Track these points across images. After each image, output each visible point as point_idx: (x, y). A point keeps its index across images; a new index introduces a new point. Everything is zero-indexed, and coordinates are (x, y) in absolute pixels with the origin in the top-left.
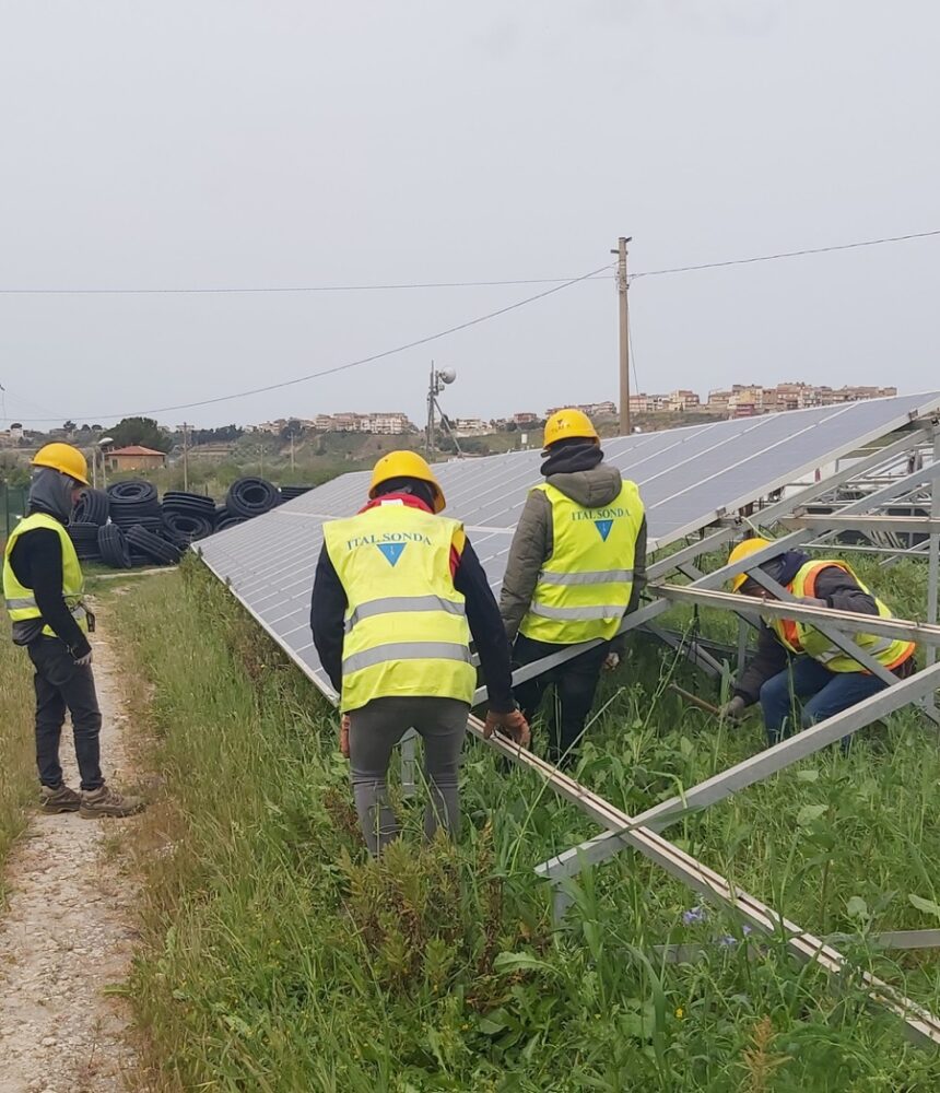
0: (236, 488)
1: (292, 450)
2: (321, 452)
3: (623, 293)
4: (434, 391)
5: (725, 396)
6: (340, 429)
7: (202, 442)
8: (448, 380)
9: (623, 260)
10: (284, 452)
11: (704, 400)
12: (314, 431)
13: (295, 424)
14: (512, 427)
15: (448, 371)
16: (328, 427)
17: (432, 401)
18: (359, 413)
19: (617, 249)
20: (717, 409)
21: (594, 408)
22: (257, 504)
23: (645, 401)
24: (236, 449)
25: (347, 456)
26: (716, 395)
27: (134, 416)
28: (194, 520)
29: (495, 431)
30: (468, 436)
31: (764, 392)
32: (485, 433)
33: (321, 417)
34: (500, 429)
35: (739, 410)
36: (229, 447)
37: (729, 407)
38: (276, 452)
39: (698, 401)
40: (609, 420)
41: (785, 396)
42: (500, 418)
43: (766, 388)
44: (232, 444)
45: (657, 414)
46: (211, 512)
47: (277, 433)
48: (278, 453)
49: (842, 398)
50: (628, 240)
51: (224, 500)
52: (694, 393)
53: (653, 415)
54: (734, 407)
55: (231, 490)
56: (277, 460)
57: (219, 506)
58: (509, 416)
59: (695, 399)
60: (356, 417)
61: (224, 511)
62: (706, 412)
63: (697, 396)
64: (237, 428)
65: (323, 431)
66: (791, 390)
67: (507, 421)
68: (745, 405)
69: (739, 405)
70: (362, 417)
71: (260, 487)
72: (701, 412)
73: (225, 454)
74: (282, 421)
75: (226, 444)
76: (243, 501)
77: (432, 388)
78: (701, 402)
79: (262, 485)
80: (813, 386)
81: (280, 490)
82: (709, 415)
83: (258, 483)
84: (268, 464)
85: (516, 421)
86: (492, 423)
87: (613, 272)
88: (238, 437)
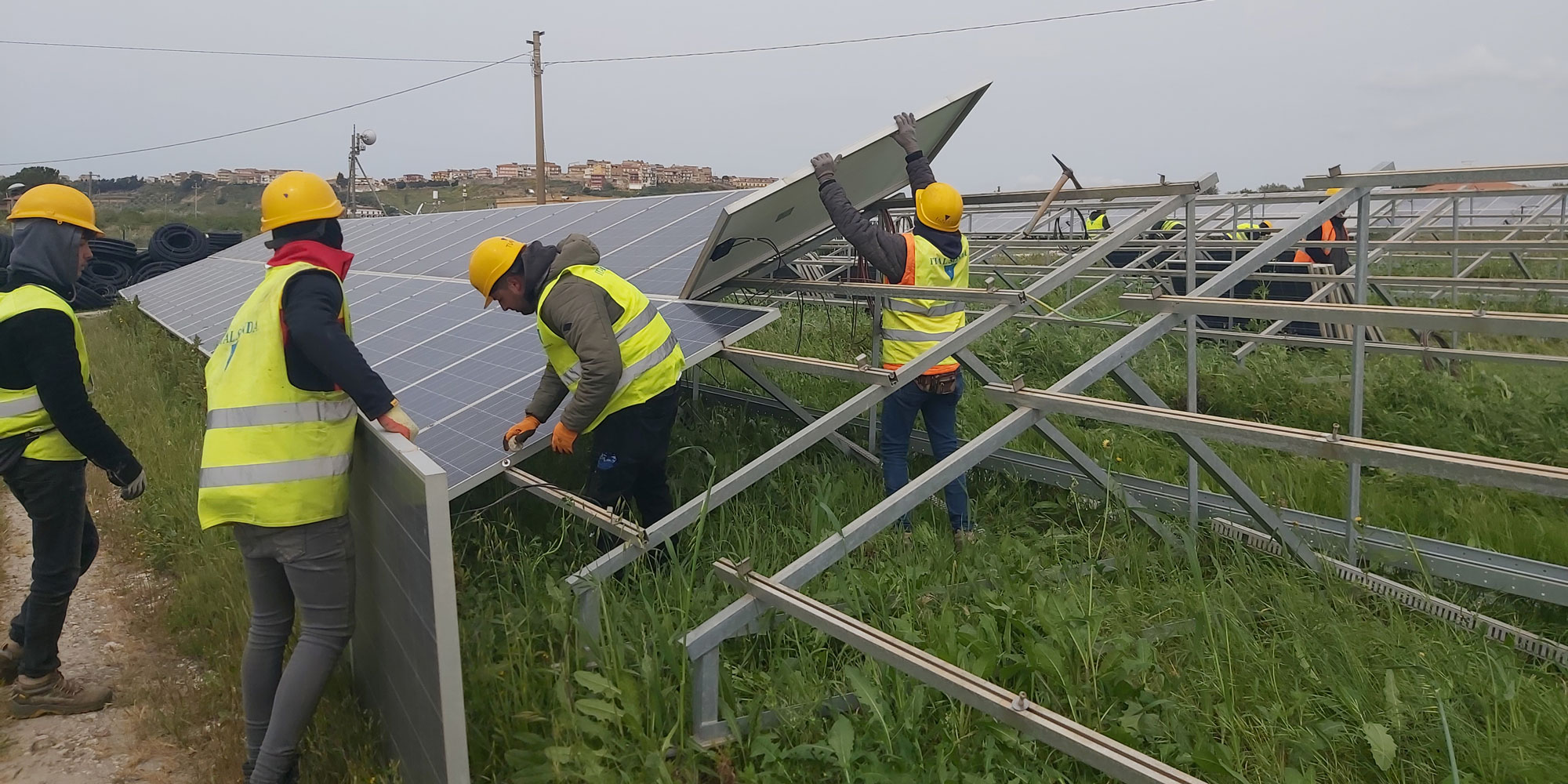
0: (160, 234)
1: (194, 199)
2: (221, 202)
3: (537, 77)
4: (356, 151)
5: (581, 168)
6: (240, 182)
7: (103, 191)
8: (369, 142)
9: (537, 49)
10: (184, 201)
11: (564, 171)
12: (215, 183)
13: (197, 176)
14: (401, 185)
15: (369, 134)
16: (229, 180)
17: (353, 160)
18: (259, 169)
19: (532, 40)
20: (575, 178)
21: (473, 173)
22: (184, 249)
23: (516, 169)
24: (137, 197)
25: (247, 205)
26: (575, 167)
27: (36, 166)
28: (113, 264)
29: (386, 188)
30: (361, 191)
31: (612, 166)
32: (377, 190)
33: (222, 171)
34: (392, 186)
35: (593, 180)
36: (130, 195)
37: (585, 177)
38: (176, 200)
39: (560, 171)
40: (486, 183)
41: (628, 170)
42: (391, 178)
43: (613, 164)
44: (134, 193)
45: (527, 180)
46: (132, 257)
47: (179, 184)
48: (179, 201)
49: (671, 174)
50: (542, 33)
51: (147, 244)
52: (557, 164)
53: (523, 180)
54: (589, 177)
55: (156, 233)
56: (178, 207)
57: (142, 249)
58: (399, 176)
59: (557, 169)
60: (256, 172)
61: (146, 255)
62: (567, 179)
63: (559, 167)
64: (139, 179)
65: (225, 183)
66: (633, 166)
67: (398, 180)
68: (598, 176)
69: (592, 176)
70: (263, 173)
71: (185, 233)
72: (563, 179)
73: (125, 201)
74: (183, 174)
75: (127, 193)
76: (168, 246)
77: (353, 148)
78: (562, 172)
79: (189, 231)
80: (650, 164)
81: (207, 236)
82: (569, 182)
83: (185, 229)
84: (171, 211)
85: (406, 181)
86: (384, 181)
87: (529, 59)
88: (139, 186)
